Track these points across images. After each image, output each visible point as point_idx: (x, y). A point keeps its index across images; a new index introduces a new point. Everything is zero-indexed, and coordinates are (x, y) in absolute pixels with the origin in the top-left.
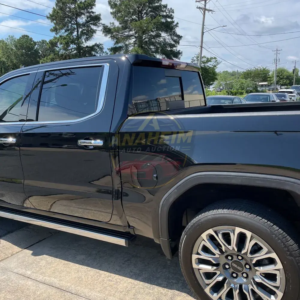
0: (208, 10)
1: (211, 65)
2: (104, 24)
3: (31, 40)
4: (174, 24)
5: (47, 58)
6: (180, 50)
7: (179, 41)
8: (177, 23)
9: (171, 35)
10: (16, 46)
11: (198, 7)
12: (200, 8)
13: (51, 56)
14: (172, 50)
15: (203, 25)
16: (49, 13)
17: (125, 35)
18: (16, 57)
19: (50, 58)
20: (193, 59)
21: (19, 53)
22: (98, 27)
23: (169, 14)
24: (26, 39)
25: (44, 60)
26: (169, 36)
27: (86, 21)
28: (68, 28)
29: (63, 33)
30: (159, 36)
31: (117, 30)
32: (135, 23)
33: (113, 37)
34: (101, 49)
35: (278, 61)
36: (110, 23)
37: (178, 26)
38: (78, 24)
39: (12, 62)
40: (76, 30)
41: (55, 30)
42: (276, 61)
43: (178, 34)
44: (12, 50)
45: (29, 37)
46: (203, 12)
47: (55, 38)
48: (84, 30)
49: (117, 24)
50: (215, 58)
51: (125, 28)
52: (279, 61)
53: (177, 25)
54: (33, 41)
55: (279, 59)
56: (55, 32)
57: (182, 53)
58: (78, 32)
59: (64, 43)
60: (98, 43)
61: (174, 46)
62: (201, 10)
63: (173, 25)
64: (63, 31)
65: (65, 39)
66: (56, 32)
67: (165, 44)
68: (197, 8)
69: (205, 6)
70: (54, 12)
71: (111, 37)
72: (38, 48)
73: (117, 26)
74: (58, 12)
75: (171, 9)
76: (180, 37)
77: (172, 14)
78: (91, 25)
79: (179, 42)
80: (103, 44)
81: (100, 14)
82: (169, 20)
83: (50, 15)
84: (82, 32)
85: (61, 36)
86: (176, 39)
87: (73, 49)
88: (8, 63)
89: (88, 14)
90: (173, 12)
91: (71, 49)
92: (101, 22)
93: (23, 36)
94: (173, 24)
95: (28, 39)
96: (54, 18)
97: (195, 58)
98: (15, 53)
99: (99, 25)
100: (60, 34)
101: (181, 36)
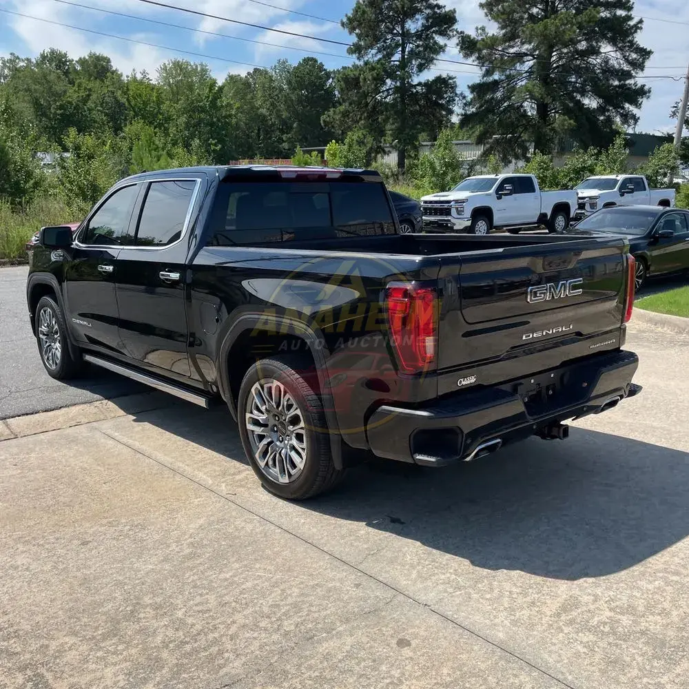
2: (462, 32)
3: (321, 67)
4: (632, 23)
5: (334, 112)
6: (644, 86)
7: (643, 62)
9: (621, 49)
10: (289, 83)
13: (344, 107)
14: (625, 85)
16: (346, 15)
17: (508, 53)
18: (289, 107)
19: (342, 110)
21: (294, 98)
22: (449, 38)
24: (310, 66)
25: (329, 116)
26: (618, 53)
27: (423, 26)
28: (386, 43)
29: (373, 55)
30: (595, 51)
31: (492, 43)
32: (532, 27)
33: (481, 60)
34: (452, 88)
36: (477, 29)
38: (406, 35)
39: (279, 116)
40: (400, 49)
41: (357, 50)
43: (641, 46)
44: (281, 90)
45: (316, 61)
47: (356, 67)
48: (418, 46)
49: (494, 29)
51: (510, 37)
53: (639, 25)
54: (325, 70)
56: (357, 55)
57: (650, 92)
58: (403, 51)
59: (370, 78)
60: (444, 76)
61: (628, 75)
63: (629, 25)
64: (374, 51)
65: (373, 69)
66: (359, 54)
67: (609, 71)
70: (357, 11)
71: (478, 58)
72: (333, 84)
73: (490, 35)
74: (364, 12)
76: (645, 53)
78: (434, 35)
79: (644, 67)
80: (455, 78)
81: (454, 9)
83: (349, 19)
84: (412, 51)
85: (366, 63)
86: (636, 59)
87: (391, 89)
88: (271, 119)
89: (428, 11)
91: (387, 90)
92: (455, 27)
93: (304, 60)
94: (629, 23)
95: (314, 67)
96: (355, 23)
98: (285, 96)
99: (451, 34)
100: (366, 59)
101: (648, 50)
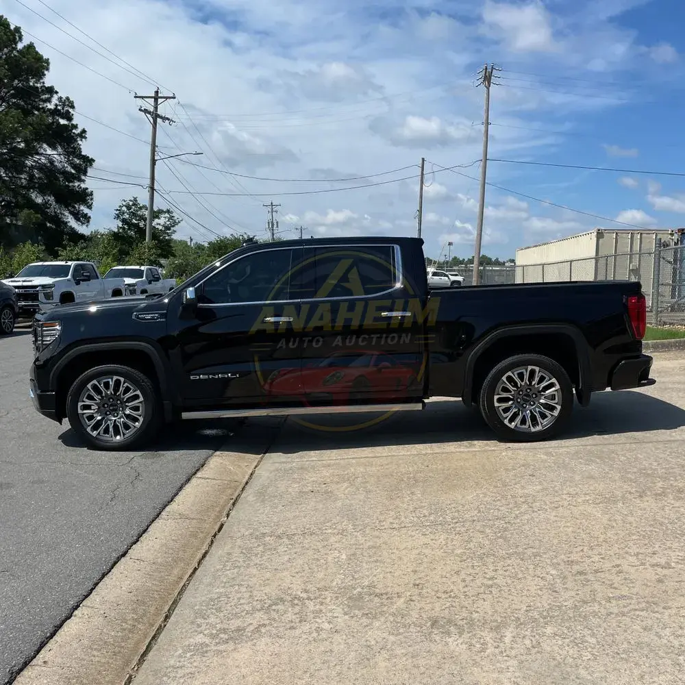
0: (161, 117)
1: (160, 224)
8: (84, 131)
11: (143, 109)
12: (146, 111)
15: (154, 146)
20: (119, 210)
23: (63, 109)
35: (275, 226)
37: (86, 138)
42: (272, 225)
46: (152, 121)
50: (168, 211)
52: (277, 227)
55: (277, 222)
62: (149, 116)
68: (140, 110)
69: (156, 108)
75: (68, 98)
77: (71, 110)
82: (63, 122)
90: (73, 107)
97: (124, 209)
